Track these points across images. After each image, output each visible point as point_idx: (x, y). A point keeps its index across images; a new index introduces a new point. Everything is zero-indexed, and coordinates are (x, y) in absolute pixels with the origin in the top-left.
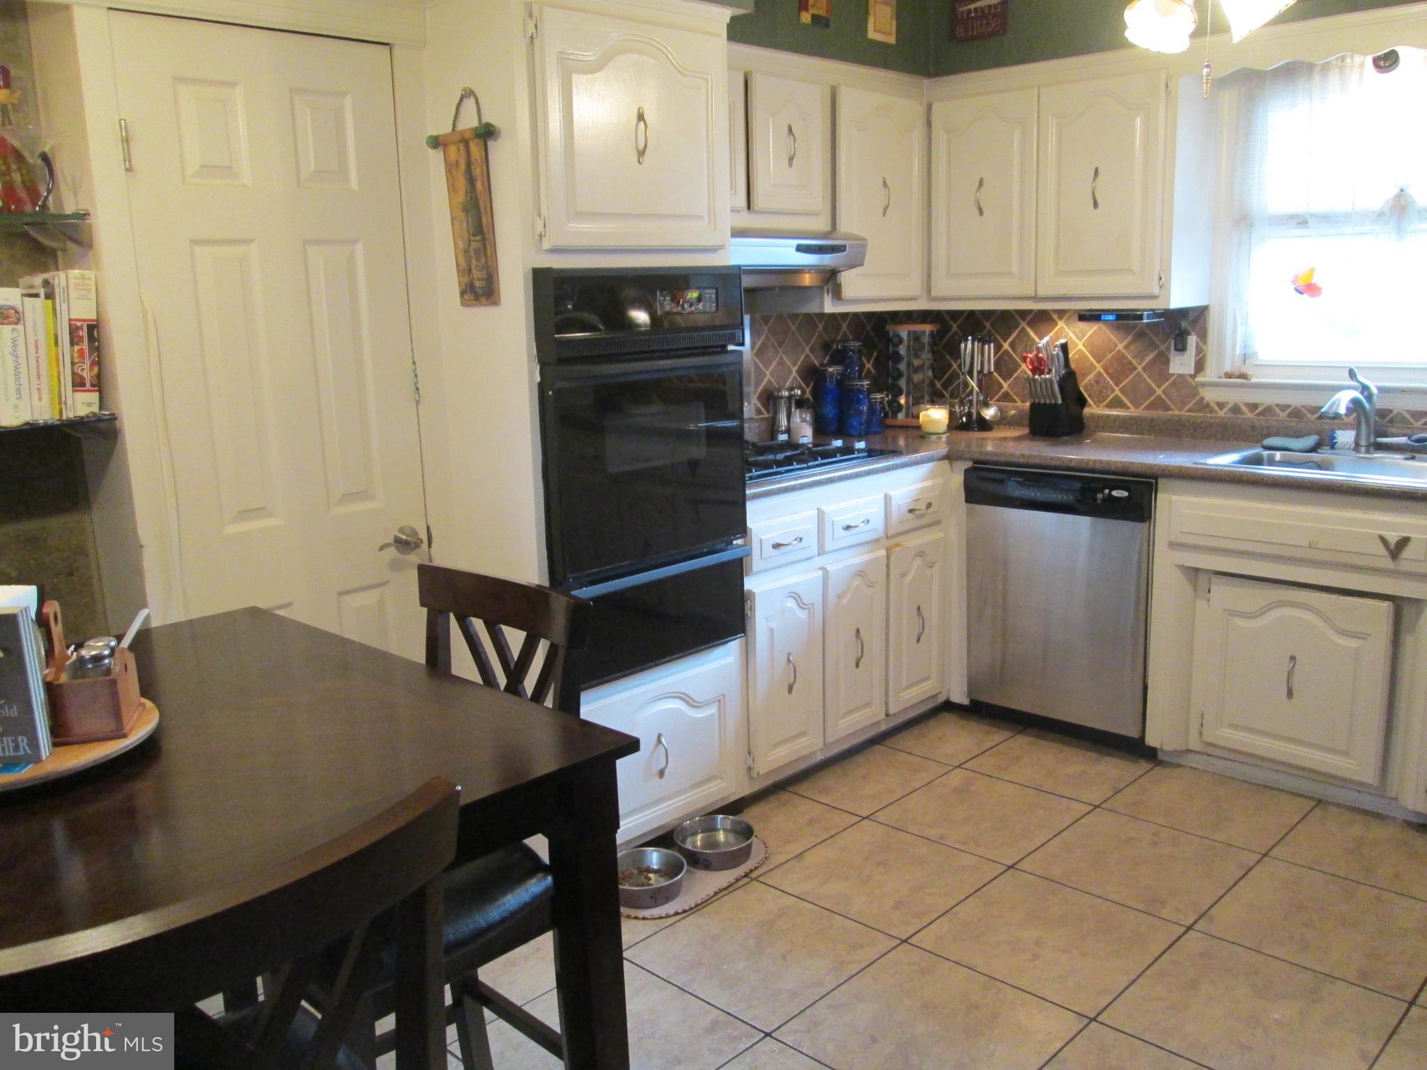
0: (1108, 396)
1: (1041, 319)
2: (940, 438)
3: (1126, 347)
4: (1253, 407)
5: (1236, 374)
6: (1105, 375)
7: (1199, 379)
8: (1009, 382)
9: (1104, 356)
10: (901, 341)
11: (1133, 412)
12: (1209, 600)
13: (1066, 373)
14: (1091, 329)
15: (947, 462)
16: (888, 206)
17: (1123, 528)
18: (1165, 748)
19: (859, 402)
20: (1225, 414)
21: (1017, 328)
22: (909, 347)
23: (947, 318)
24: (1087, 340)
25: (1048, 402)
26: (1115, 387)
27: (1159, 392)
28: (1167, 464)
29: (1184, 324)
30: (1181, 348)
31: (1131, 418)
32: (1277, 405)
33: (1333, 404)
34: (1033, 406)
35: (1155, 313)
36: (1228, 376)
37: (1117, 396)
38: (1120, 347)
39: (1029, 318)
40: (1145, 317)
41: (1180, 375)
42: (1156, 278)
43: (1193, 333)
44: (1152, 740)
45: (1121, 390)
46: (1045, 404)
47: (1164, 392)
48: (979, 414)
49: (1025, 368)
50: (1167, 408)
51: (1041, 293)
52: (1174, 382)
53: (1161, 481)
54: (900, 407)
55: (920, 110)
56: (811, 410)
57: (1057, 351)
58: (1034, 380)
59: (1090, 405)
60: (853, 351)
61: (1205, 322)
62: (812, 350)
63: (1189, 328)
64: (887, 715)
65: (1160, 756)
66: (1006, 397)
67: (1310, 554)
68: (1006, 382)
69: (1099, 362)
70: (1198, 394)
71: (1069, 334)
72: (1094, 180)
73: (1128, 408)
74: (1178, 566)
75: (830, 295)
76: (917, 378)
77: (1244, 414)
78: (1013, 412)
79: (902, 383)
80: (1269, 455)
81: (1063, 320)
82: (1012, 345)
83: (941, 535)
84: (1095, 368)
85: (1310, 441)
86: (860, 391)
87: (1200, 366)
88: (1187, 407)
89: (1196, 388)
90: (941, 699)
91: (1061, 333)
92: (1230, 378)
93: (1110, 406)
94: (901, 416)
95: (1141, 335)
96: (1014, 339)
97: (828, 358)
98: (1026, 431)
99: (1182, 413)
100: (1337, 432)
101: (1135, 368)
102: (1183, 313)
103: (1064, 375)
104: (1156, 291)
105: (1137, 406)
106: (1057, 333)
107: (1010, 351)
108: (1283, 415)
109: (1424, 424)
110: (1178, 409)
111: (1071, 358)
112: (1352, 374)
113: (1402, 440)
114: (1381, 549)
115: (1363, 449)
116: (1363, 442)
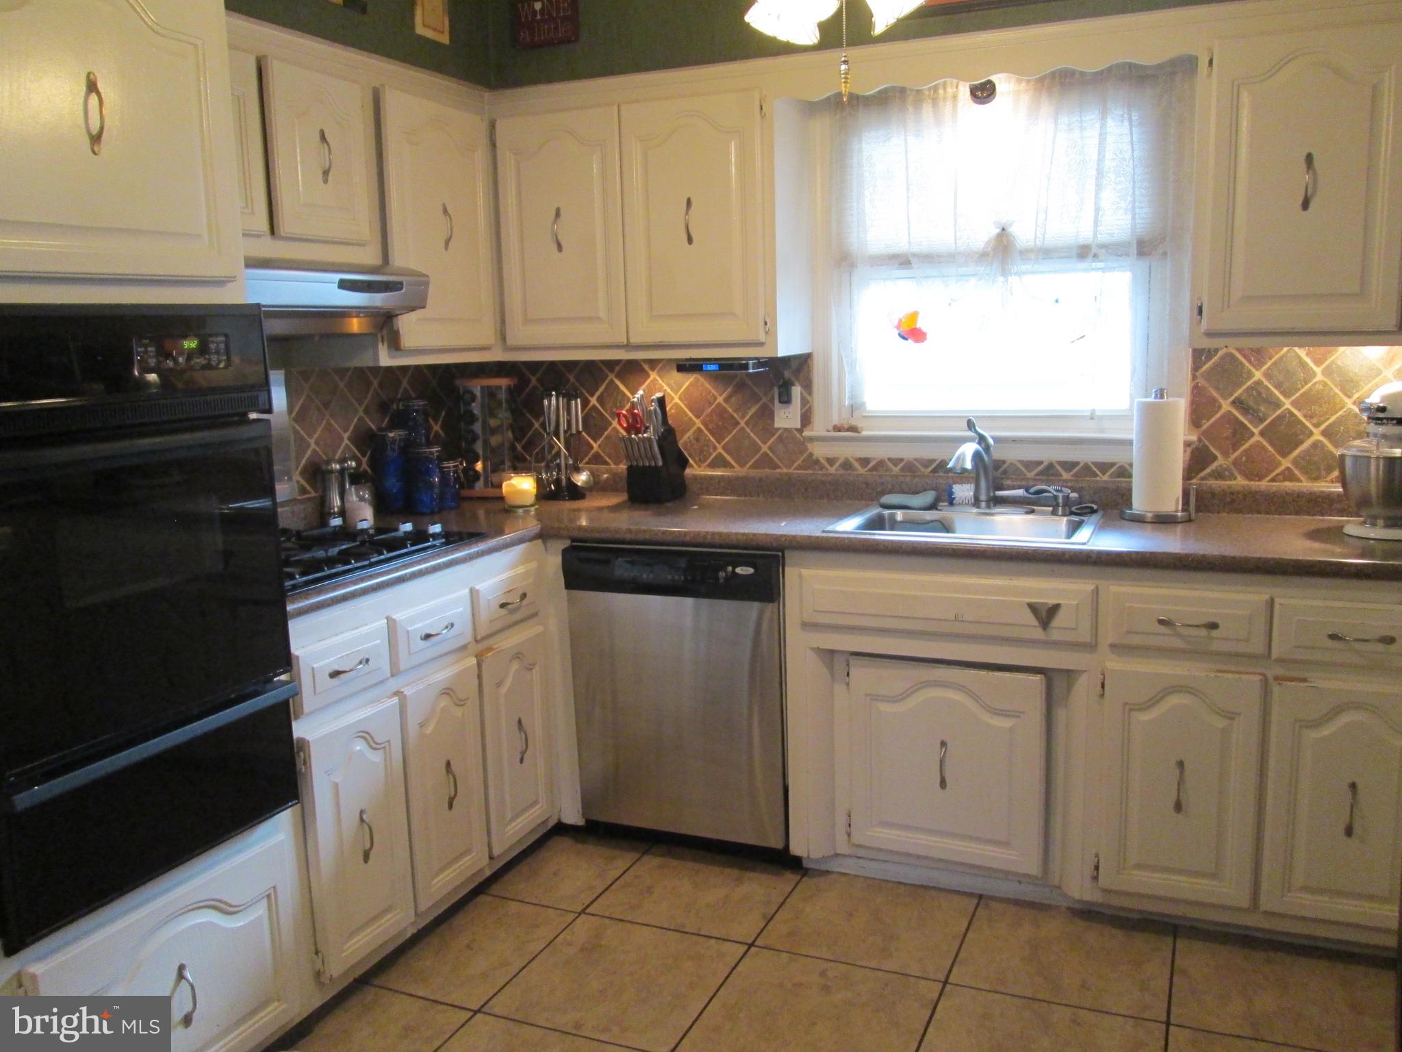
0: (710, 455)
1: (632, 370)
2: (528, 512)
3: (727, 400)
4: (864, 461)
5: (846, 427)
6: (707, 432)
7: (806, 433)
8: (599, 442)
9: (703, 411)
10: (473, 399)
11: (739, 471)
12: (848, 684)
13: (664, 430)
14: (688, 380)
15: (540, 542)
16: (451, 237)
17: (752, 609)
18: (813, 856)
19: (428, 472)
20: (836, 470)
21: (604, 381)
22: (483, 405)
23: (524, 370)
24: (682, 393)
25: (647, 464)
26: (717, 445)
27: (765, 448)
28: (794, 534)
29: (787, 374)
30: (786, 400)
31: (737, 478)
32: (889, 459)
33: (958, 458)
34: (630, 468)
35: (760, 363)
36: (838, 429)
37: (720, 454)
38: (720, 399)
39: (617, 369)
40: (751, 366)
41: (785, 429)
42: (762, 324)
43: (797, 383)
44: (796, 849)
45: (723, 448)
46: (644, 466)
47: (770, 448)
48: (569, 479)
49: (617, 427)
50: (775, 466)
51: (634, 340)
52: (780, 438)
53: (787, 553)
54: (477, 476)
55: (483, 127)
56: (370, 484)
57: (653, 407)
58: (631, 440)
59: (692, 466)
60: (417, 411)
61: (809, 371)
62: (366, 412)
63: (793, 379)
64: (491, 858)
65: (805, 864)
66: (597, 459)
67: (958, 628)
68: (595, 442)
69: (697, 417)
70: (806, 449)
71: (663, 387)
72: (687, 212)
73: (733, 467)
74: (813, 649)
75: (386, 344)
76: (495, 440)
77: (857, 470)
78: (605, 476)
79: (479, 447)
80: (890, 514)
81: (656, 371)
82: (600, 400)
83: (540, 629)
84: (695, 424)
85: (929, 497)
86: (430, 460)
87: (806, 419)
88: (795, 465)
89: (804, 442)
90: (551, 824)
91: (655, 385)
92: (840, 431)
93: (712, 466)
94: (480, 485)
95: (741, 387)
96: (602, 394)
97: (387, 420)
98: (623, 497)
99: (791, 471)
100: (954, 486)
101: (738, 423)
102: (786, 361)
103: (662, 433)
104: (762, 338)
105: (742, 465)
106: (649, 386)
107: (598, 406)
108: (896, 470)
109: (1038, 474)
110: (786, 467)
111: (668, 414)
112: (970, 425)
113: (1020, 492)
114: (1031, 619)
115: (983, 504)
116: (983, 497)
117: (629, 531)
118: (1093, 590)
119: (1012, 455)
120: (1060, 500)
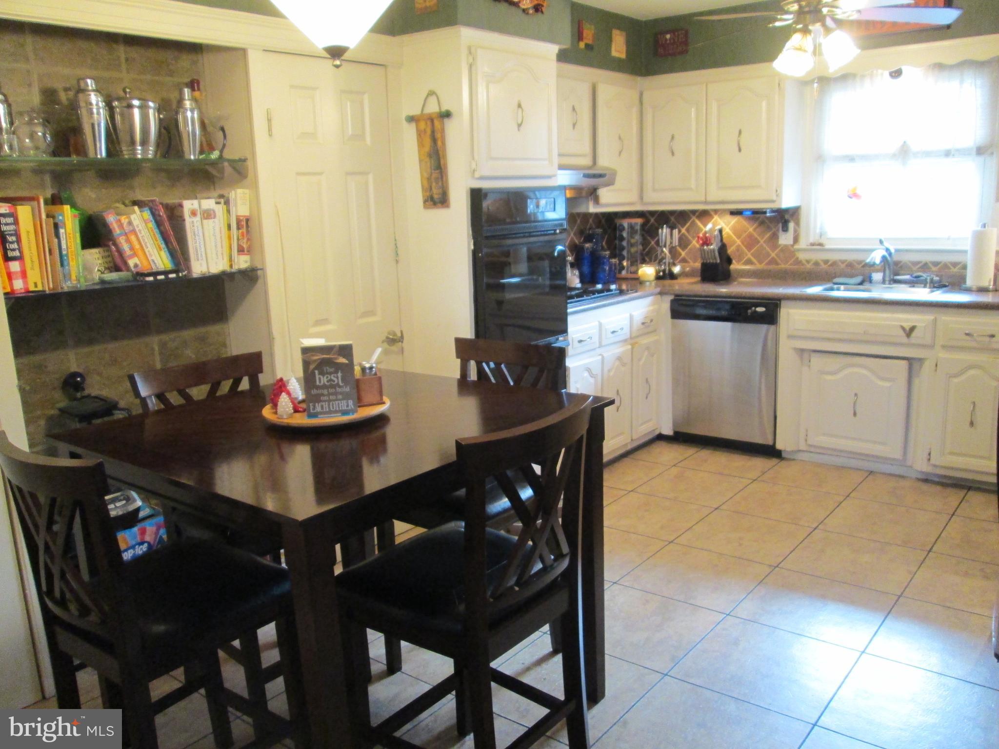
0: (744, 258)
1: (704, 215)
2: (651, 284)
3: (754, 230)
4: (826, 262)
5: (817, 244)
6: (742, 246)
7: (796, 247)
8: (685, 252)
9: (741, 236)
10: (624, 229)
11: (758, 266)
12: (810, 366)
13: (721, 244)
14: (734, 220)
15: (659, 296)
16: (622, 150)
17: (763, 328)
18: (787, 450)
19: (604, 263)
20: (811, 266)
21: (690, 220)
22: (628, 233)
23: (648, 215)
24: (731, 226)
25: (712, 261)
27: (773, 255)
28: (785, 293)
29: (787, 217)
30: (785, 229)
31: (757, 270)
32: (839, 260)
33: (872, 259)
34: (703, 264)
35: (773, 211)
36: (812, 244)
37: (749, 257)
38: (751, 230)
39: (697, 214)
40: (768, 212)
41: (785, 245)
42: (775, 191)
43: (792, 221)
44: (779, 446)
45: (751, 255)
46: (710, 263)
47: (777, 255)
48: (670, 271)
49: (695, 244)
50: (777, 264)
51: (709, 199)
52: (781, 249)
53: (782, 302)
54: (623, 268)
56: (576, 267)
57: (716, 233)
59: (734, 263)
60: (598, 234)
61: (799, 215)
62: (575, 234)
63: (790, 220)
64: (632, 440)
65: (784, 455)
66: (684, 260)
67: (864, 337)
68: (683, 251)
69: (738, 238)
70: (794, 255)
71: (721, 223)
72: (739, 137)
73: (755, 264)
74: (793, 348)
75: (592, 202)
76: (633, 250)
77: (821, 266)
78: (688, 269)
79: (625, 253)
80: (837, 287)
81: (718, 215)
82: (688, 230)
83: (656, 338)
84: (737, 242)
85: (859, 279)
86: (604, 257)
87: (796, 240)
88: (789, 263)
89: (794, 252)
90: (657, 433)
91: (716, 222)
92: (813, 246)
93: (745, 264)
94: (624, 273)
95: (762, 223)
97: (582, 239)
98: (699, 279)
99: (787, 266)
100: (873, 274)
101: (759, 242)
102: (786, 211)
103: (720, 246)
104: (774, 198)
105: (760, 262)
106: (714, 223)
107: (686, 233)
108: (843, 266)
109: (919, 268)
110: (784, 264)
111: (724, 237)
112: (881, 242)
113: (907, 277)
114: (901, 333)
115: (887, 282)
116: (887, 279)
117: (704, 292)
118: (933, 319)
119: (906, 258)
120: (928, 281)
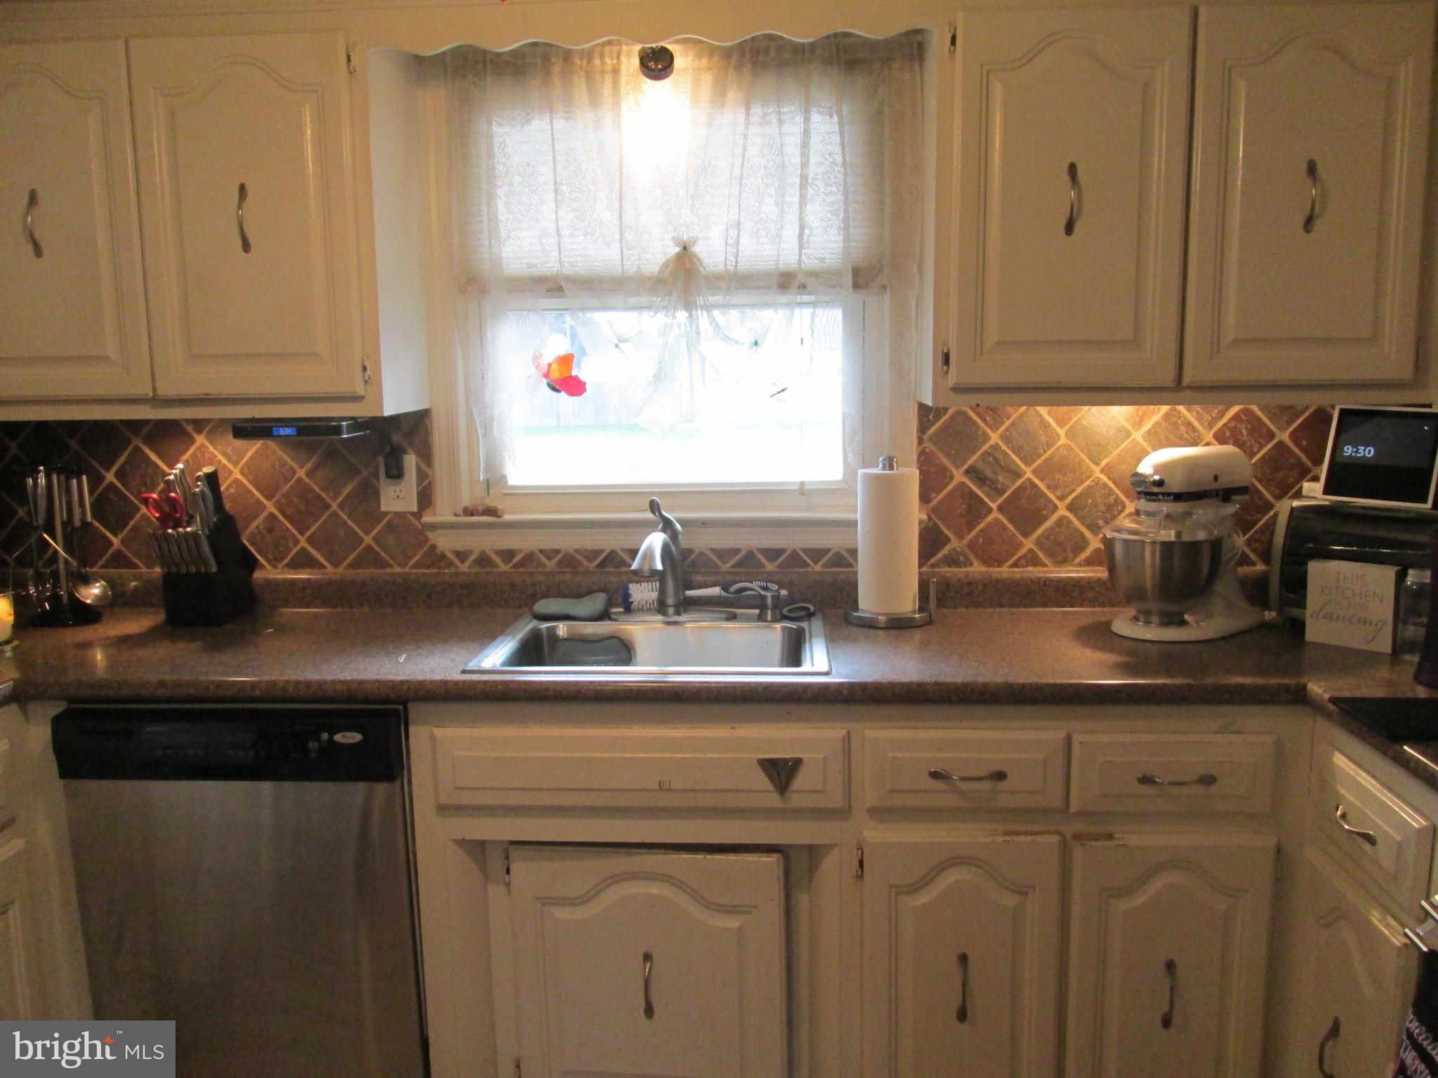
0: (290, 550)
1: (167, 434)
3: (309, 474)
4: (508, 555)
5: (481, 509)
6: (281, 518)
7: (426, 519)
8: (121, 536)
9: (277, 489)
11: (333, 572)
12: (508, 884)
13: (219, 520)
14: (253, 448)
15: (13, 707)
17: (355, 793)
20: (470, 567)
21: (126, 448)
24: (246, 464)
25: (193, 570)
26: (299, 537)
27: (368, 540)
28: (421, 677)
29: (396, 438)
30: (396, 473)
31: (330, 583)
32: (541, 551)
33: (645, 556)
34: (168, 578)
35: (357, 424)
36: (469, 512)
37: (303, 549)
38: (301, 473)
39: (145, 430)
40: (345, 429)
41: (398, 514)
42: (359, 369)
43: (410, 450)
45: (309, 540)
46: (189, 574)
47: (375, 539)
48: (71, 595)
49: (148, 516)
50: (384, 565)
51: (165, 390)
52: (389, 524)
53: (411, 706)
57: (199, 487)
58: (166, 536)
59: (262, 567)
61: (428, 433)
63: (405, 445)
66: (119, 560)
67: (663, 800)
68: (115, 535)
69: (269, 498)
70: (427, 540)
71: (216, 456)
72: (240, 207)
73: (323, 567)
74: (455, 841)
77: (497, 566)
78: (133, 583)
80: (548, 629)
81: (204, 433)
82: (120, 476)
84: (264, 508)
85: (597, 602)
87: (426, 499)
88: (413, 561)
89: (423, 532)
91: (203, 454)
92: (472, 515)
93: (295, 565)
95: (331, 455)
96: (123, 467)
98: (162, 619)
99: (407, 570)
100: (631, 586)
101: (327, 506)
103: (215, 525)
104: (360, 389)
105: (336, 564)
106: (194, 455)
107: (119, 485)
108: (550, 565)
109: (734, 566)
110: (399, 565)
111: (225, 495)
112: (654, 507)
113: (716, 591)
114: (762, 781)
115: (671, 610)
116: (670, 601)
117: (162, 684)
118: (843, 738)
119: (703, 542)
120: (769, 602)
